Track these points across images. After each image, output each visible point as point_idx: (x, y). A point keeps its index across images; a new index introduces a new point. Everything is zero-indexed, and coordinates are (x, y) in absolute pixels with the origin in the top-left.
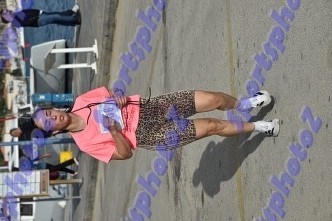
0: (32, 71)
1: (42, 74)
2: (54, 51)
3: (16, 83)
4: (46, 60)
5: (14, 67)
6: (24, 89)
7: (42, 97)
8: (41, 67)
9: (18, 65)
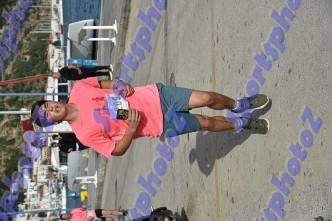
0: (68, 42)
1: (76, 45)
2: (85, 28)
3: (57, 51)
4: (79, 34)
5: (55, 39)
6: (62, 55)
7: (75, 61)
8: (75, 39)
9: (59, 38)
